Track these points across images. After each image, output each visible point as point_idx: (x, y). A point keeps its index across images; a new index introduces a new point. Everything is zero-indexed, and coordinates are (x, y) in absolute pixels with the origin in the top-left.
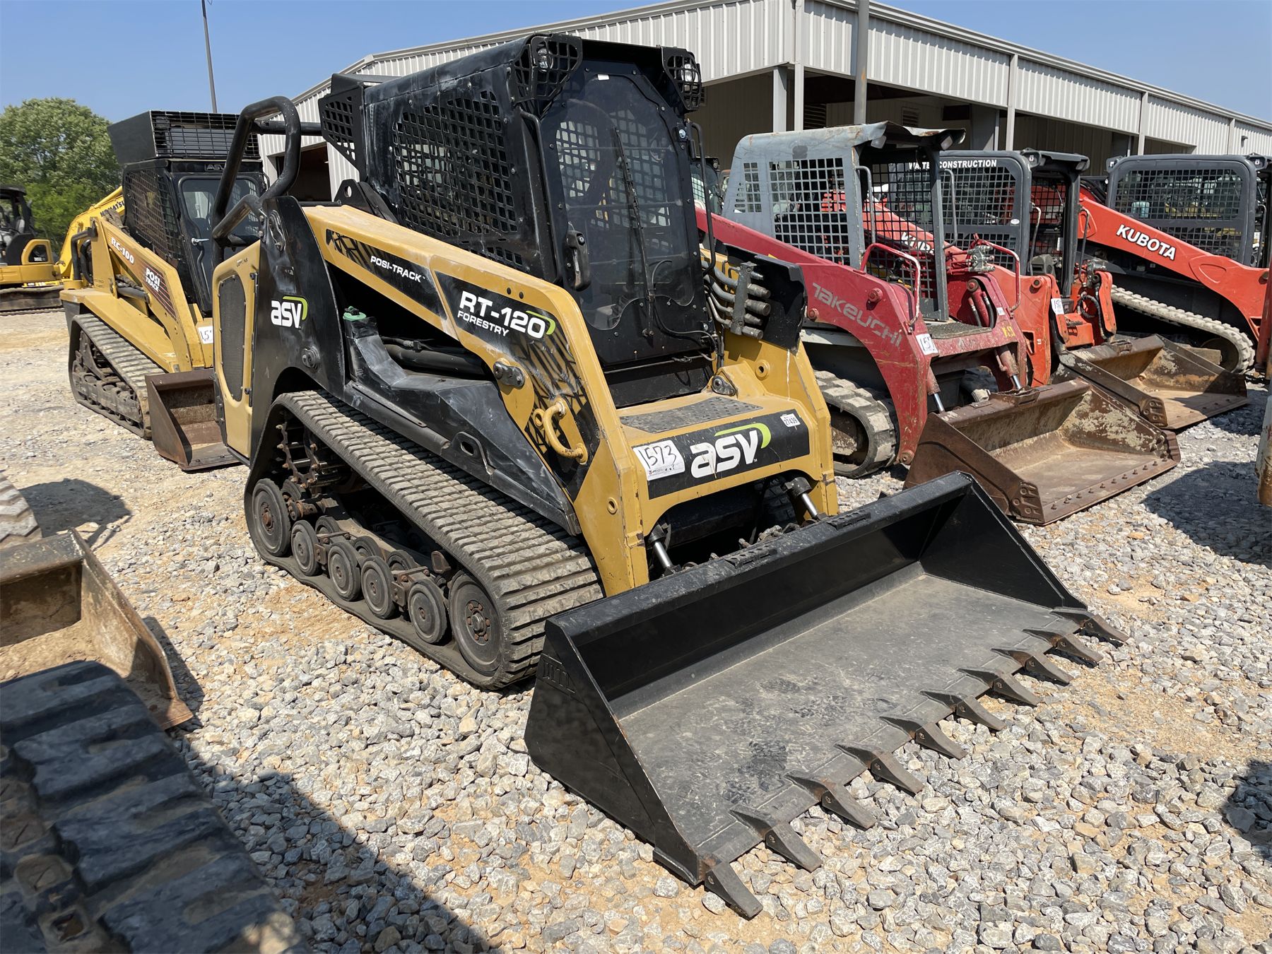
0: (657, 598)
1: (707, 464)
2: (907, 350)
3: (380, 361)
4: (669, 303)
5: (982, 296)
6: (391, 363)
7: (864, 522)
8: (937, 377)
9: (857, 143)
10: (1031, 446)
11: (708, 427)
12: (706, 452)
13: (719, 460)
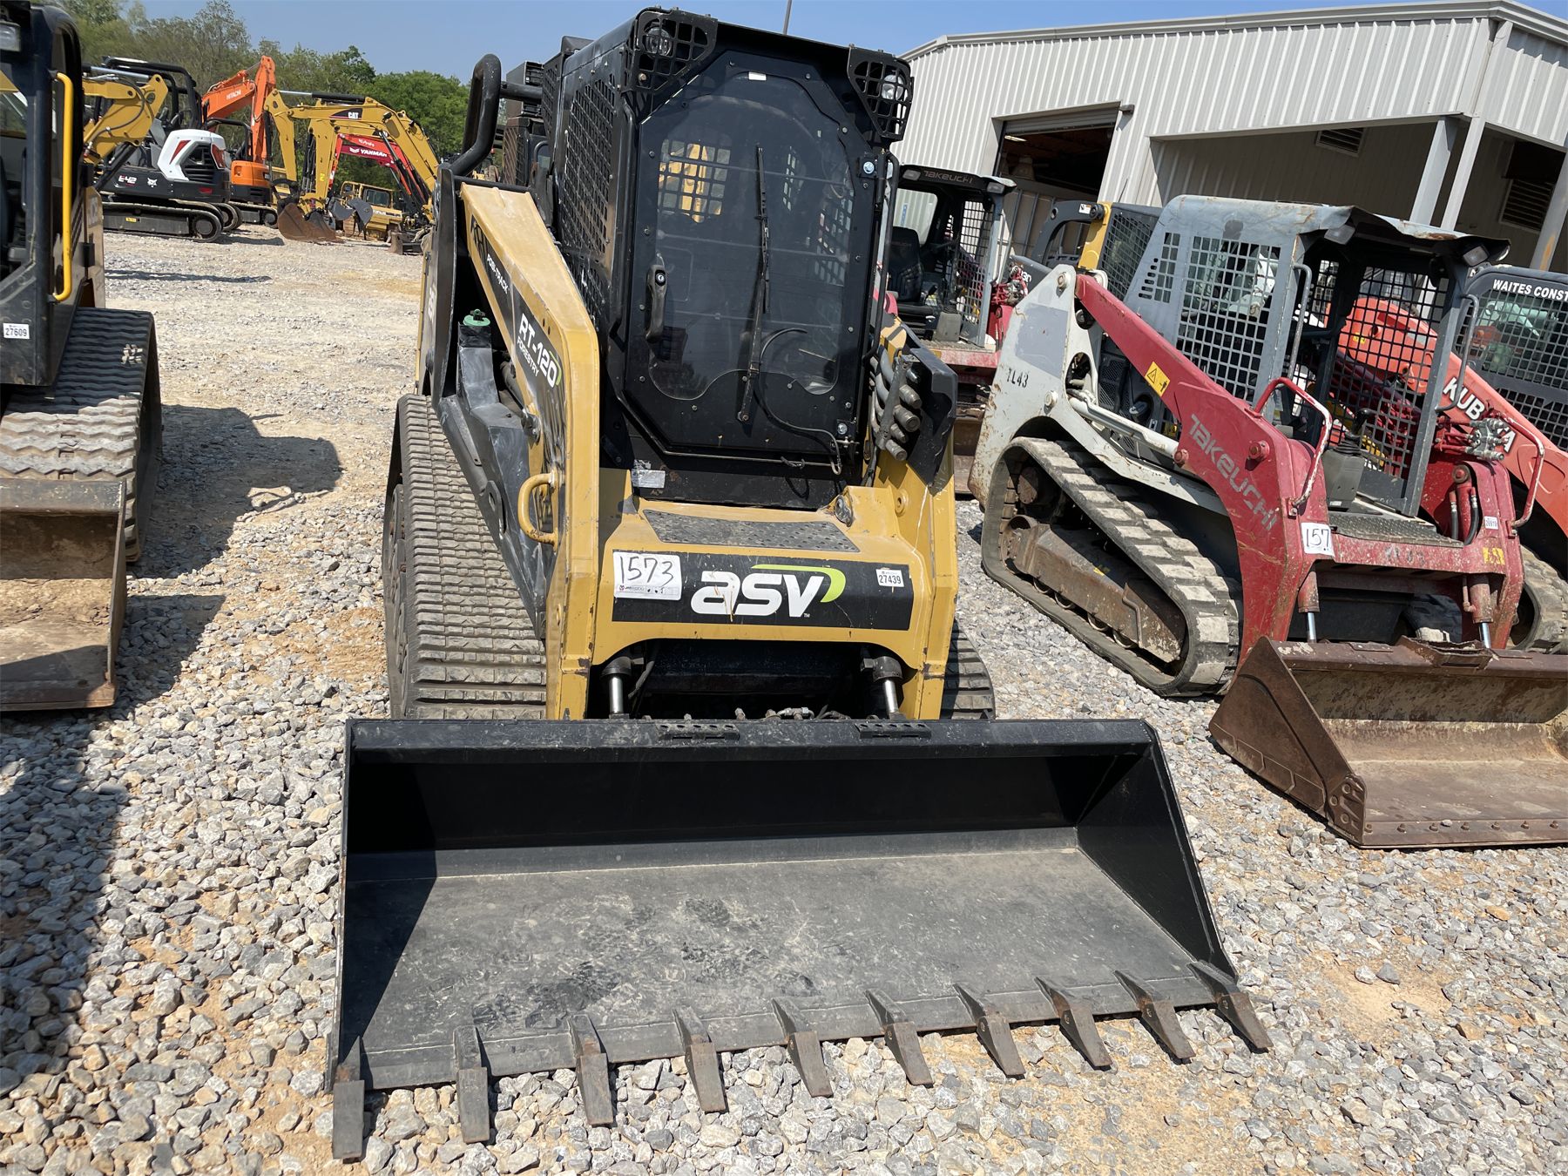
0: (513, 740)
1: (721, 600)
2: (1277, 540)
3: (479, 379)
4: (790, 386)
5: (1470, 492)
6: (491, 384)
7: (917, 741)
8: (1321, 590)
9: (1305, 230)
10: (1477, 734)
11: (748, 554)
12: (725, 585)
13: (741, 599)
